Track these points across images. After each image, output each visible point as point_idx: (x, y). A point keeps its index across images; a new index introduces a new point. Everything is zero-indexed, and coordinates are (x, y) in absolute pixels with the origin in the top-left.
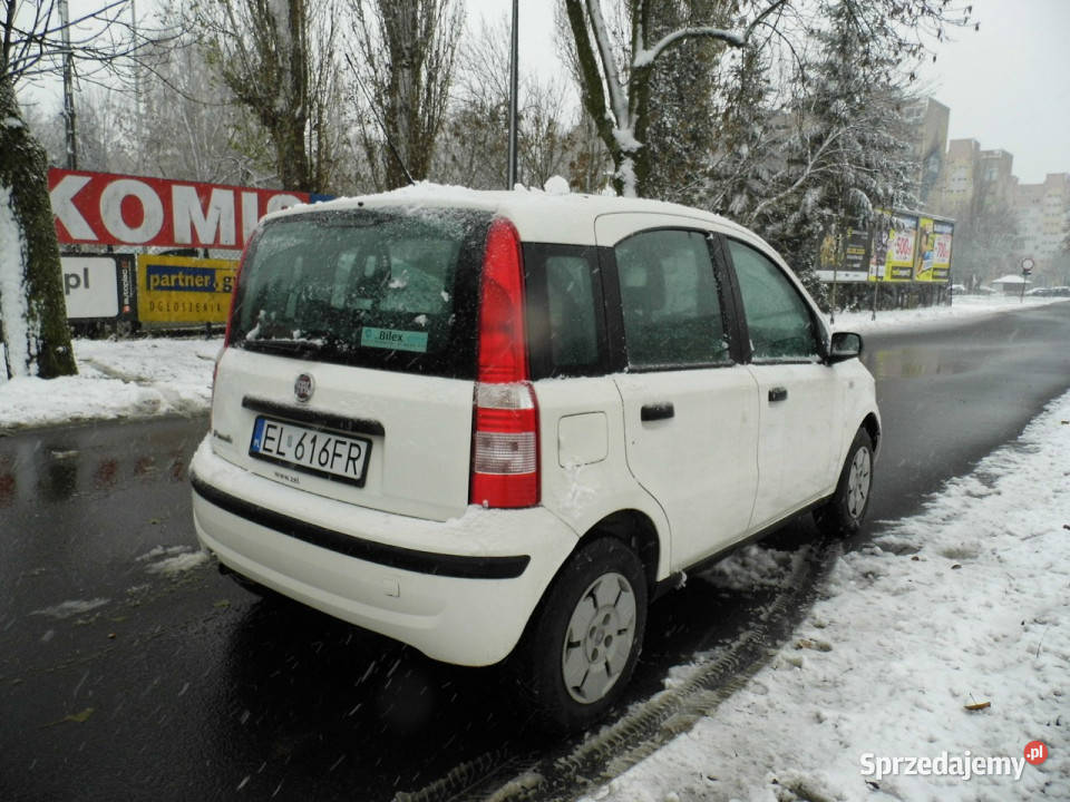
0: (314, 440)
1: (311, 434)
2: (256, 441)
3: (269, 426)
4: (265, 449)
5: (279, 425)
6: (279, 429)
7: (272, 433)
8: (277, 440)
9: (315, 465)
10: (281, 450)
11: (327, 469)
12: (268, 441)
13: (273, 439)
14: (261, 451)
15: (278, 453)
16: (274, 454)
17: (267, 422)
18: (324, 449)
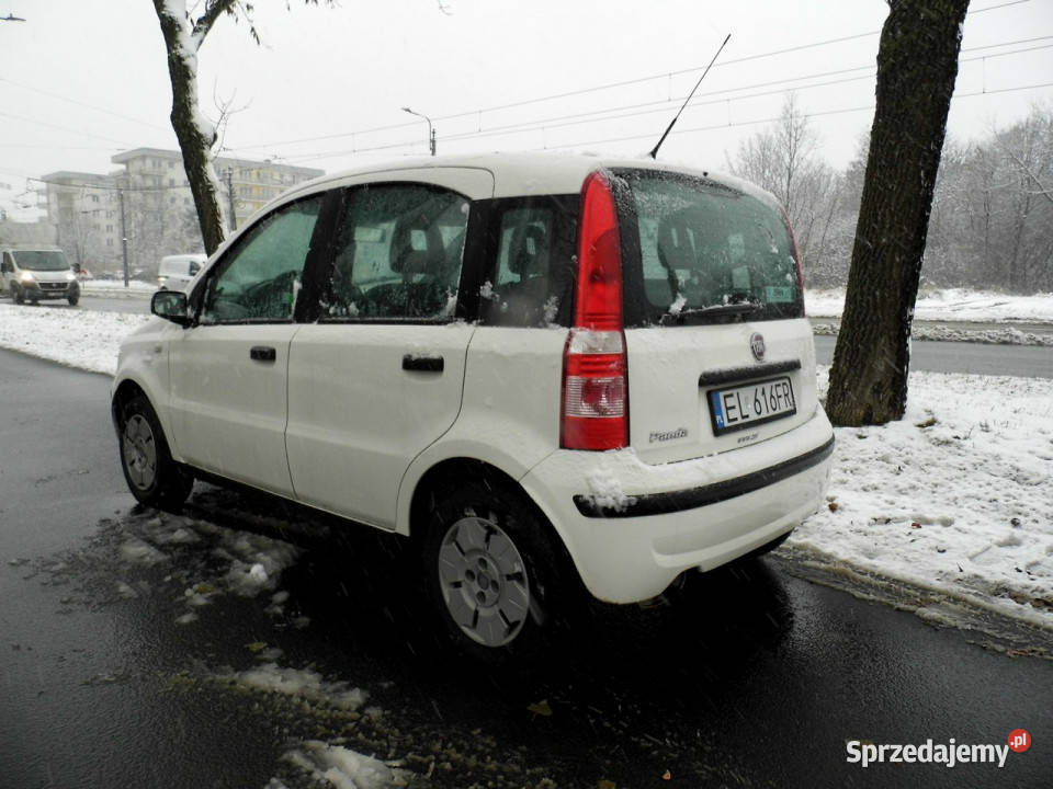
0: (763, 393)
1: (760, 387)
2: (718, 418)
3: (725, 397)
4: (730, 421)
5: (734, 392)
6: (735, 395)
7: (731, 402)
8: (737, 407)
9: (772, 413)
10: (744, 414)
11: (778, 412)
12: (730, 412)
13: (733, 407)
14: (727, 424)
15: (743, 417)
16: (740, 421)
17: (722, 394)
18: (772, 396)
